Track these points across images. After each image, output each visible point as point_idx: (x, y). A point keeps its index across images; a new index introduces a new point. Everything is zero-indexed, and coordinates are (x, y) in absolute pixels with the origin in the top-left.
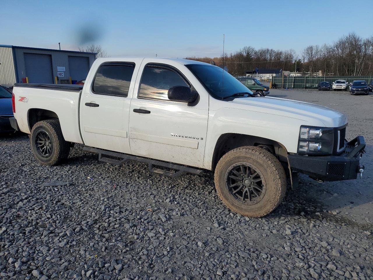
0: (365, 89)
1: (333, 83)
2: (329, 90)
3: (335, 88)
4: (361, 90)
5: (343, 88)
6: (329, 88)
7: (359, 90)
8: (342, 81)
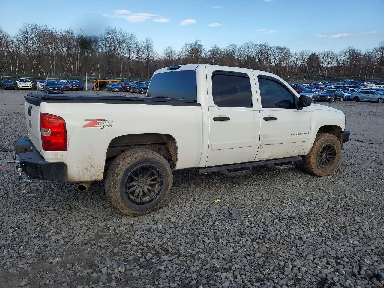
0: (60, 88)
1: (17, 81)
2: (14, 89)
3: (21, 87)
4: (57, 90)
5: (30, 87)
6: (14, 86)
7: (55, 90)
8: (26, 79)
